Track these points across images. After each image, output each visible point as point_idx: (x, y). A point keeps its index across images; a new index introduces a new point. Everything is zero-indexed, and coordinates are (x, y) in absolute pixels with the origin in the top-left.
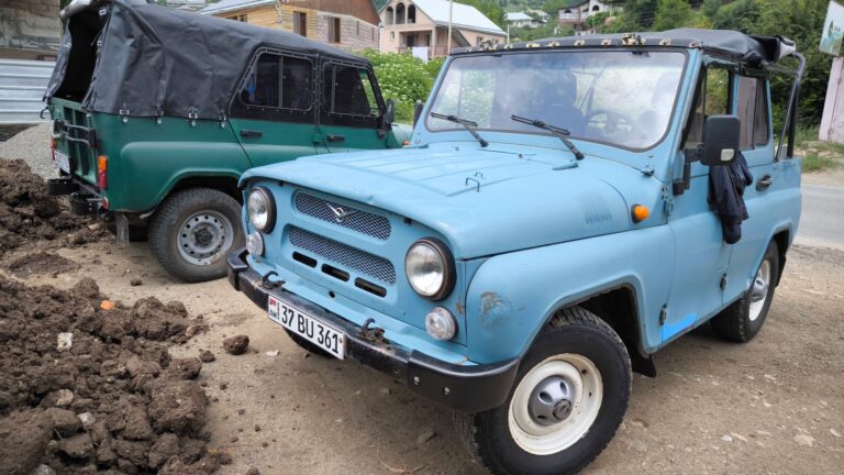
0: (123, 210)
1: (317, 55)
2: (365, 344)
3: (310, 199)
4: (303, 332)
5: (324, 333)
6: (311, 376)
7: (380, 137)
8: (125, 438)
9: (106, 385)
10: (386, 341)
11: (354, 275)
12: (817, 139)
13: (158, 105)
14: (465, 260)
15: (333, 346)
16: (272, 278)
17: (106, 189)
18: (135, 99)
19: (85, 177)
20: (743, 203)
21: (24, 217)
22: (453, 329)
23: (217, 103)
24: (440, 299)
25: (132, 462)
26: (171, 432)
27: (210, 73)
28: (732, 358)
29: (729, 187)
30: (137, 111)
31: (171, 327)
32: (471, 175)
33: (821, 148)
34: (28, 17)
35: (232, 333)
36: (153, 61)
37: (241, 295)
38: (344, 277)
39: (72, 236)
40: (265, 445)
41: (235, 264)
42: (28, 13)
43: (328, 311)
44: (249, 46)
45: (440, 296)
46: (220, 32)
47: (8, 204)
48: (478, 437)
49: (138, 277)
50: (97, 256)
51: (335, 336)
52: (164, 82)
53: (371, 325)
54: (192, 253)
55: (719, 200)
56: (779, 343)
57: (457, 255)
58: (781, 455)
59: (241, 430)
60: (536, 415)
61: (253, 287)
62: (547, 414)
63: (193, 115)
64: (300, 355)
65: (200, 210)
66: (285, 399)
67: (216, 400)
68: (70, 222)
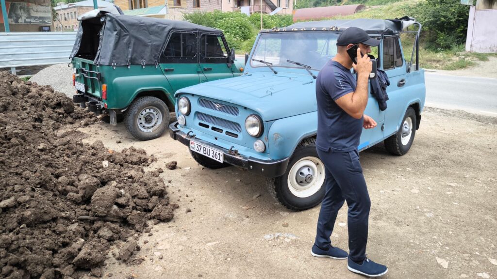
0: (114, 108)
1: (198, 31)
2: (231, 156)
3: (205, 101)
4: (205, 154)
5: (215, 153)
6: (206, 176)
7: (229, 67)
8: (139, 198)
9: (125, 181)
10: (239, 154)
11: (225, 130)
12: (464, 51)
13: (128, 60)
14: (267, 121)
15: (218, 158)
16: (191, 134)
17: (106, 99)
18: (118, 58)
19: (93, 94)
20: (386, 93)
21: (60, 114)
22: (264, 147)
23: (154, 57)
24: (259, 136)
25: (142, 207)
26: (156, 195)
27: (150, 44)
28: (394, 162)
29: (379, 87)
30: (119, 63)
31: (142, 159)
32: (269, 89)
33: (467, 56)
34: (34, 7)
35: (169, 161)
36: (125, 41)
37: (177, 142)
38: (221, 131)
39: (83, 122)
40: (191, 201)
41: (173, 128)
42: (34, 5)
43: (215, 145)
44: (167, 30)
45: (258, 136)
46: (154, 25)
47: (52, 108)
48: (276, 190)
49: (118, 140)
50: (97, 131)
51: (219, 154)
52: (130, 50)
53: (233, 149)
54: (144, 127)
55: (375, 92)
56: (418, 155)
57: (264, 120)
58: (403, 197)
59: (180, 197)
60: (299, 181)
61: (182, 138)
62: (303, 181)
63: (143, 63)
64: (200, 169)
65: (146, 107)
66: (197, 185)
67: (168, 187)
68: (80, 115)
